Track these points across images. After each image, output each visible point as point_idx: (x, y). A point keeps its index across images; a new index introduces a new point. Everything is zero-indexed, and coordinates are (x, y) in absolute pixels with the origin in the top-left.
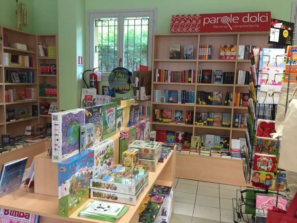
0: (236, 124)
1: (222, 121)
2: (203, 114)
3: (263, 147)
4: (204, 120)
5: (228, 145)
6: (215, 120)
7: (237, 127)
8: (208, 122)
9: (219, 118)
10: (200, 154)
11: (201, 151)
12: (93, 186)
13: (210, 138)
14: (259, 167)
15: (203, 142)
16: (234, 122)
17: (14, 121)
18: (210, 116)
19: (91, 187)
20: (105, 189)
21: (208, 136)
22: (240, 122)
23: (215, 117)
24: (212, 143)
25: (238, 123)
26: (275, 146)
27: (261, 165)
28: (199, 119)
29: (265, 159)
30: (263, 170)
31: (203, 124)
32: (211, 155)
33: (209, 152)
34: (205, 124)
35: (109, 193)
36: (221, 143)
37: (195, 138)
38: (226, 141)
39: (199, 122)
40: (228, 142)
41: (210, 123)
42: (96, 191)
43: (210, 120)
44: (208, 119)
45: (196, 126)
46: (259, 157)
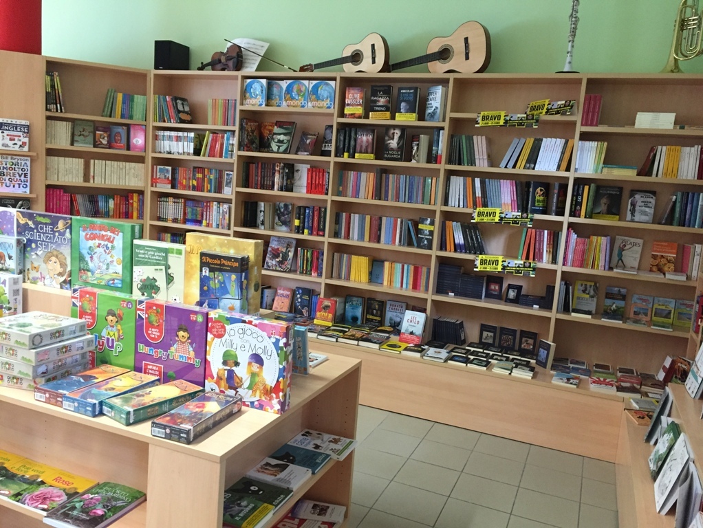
17: (588, 319)
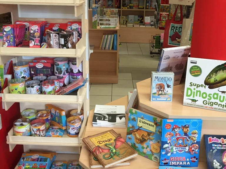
0: (147, 7)
1: (139, 6)
2: (127, 1)
3: (164, 10)
4: (128, 6)
5: (142, 21)
6: (134, 5)
7: (148, 9)
8: (130, 7)
9: (137, 4)
10: (127, 26)
11: (128, 24)
12: (100, 21)
13: (131, 17)
14: (162, 19)
15: (127, 20)
16: (146, 6)
18: (131, 2)
19: (99, 21)
20: (105, 21)
21: (130, 16)
22: (150, 5)
23: (134, 3)
24: (133, 20)
25: (148, 6)
26: (169, 8)
27: (163, 19)
28: (125, 5)
29: (164, 15)
30: (164, 21)
31: (127, 8)
32: (133, 26)
33: (132, 24)
34: (128, 8)
35: (107, 23)
36: (139, 20)
37: (122, 17)
38: (141, 18)
39: (124, 7)
40: (143, 19)
41: (131, 7)
42: (101, 23)
43: (131, 5)
44: (130, 5)
45: (123, 9)
46: (162, 14)
